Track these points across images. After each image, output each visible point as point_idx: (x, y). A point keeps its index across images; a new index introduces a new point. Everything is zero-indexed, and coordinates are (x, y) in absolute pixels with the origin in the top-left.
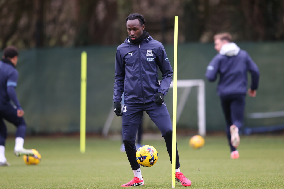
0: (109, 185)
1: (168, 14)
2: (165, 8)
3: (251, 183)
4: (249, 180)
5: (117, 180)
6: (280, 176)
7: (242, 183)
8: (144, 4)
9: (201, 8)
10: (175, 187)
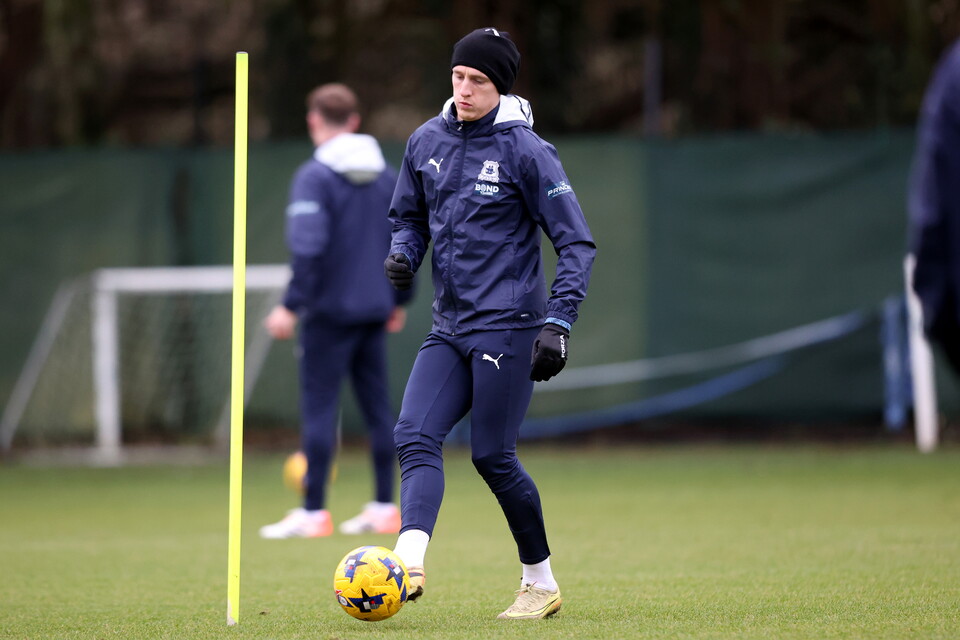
0: (17, 617)
1: (215, 46)
2: (202, 25)
3: (487, 607)
4: (482, 595)
5: (43, 598)
6: (582, 584)
7: (458, 605)
8: (134, 14)
9: (324, 27)
10: (237, 620)
